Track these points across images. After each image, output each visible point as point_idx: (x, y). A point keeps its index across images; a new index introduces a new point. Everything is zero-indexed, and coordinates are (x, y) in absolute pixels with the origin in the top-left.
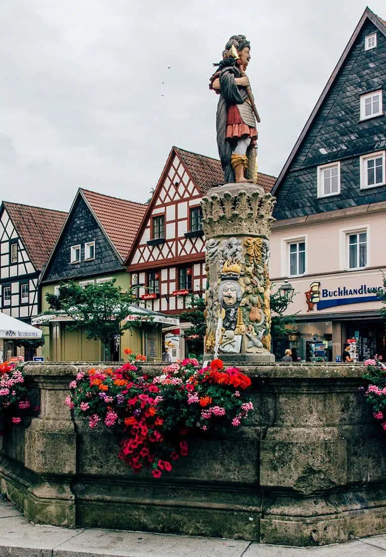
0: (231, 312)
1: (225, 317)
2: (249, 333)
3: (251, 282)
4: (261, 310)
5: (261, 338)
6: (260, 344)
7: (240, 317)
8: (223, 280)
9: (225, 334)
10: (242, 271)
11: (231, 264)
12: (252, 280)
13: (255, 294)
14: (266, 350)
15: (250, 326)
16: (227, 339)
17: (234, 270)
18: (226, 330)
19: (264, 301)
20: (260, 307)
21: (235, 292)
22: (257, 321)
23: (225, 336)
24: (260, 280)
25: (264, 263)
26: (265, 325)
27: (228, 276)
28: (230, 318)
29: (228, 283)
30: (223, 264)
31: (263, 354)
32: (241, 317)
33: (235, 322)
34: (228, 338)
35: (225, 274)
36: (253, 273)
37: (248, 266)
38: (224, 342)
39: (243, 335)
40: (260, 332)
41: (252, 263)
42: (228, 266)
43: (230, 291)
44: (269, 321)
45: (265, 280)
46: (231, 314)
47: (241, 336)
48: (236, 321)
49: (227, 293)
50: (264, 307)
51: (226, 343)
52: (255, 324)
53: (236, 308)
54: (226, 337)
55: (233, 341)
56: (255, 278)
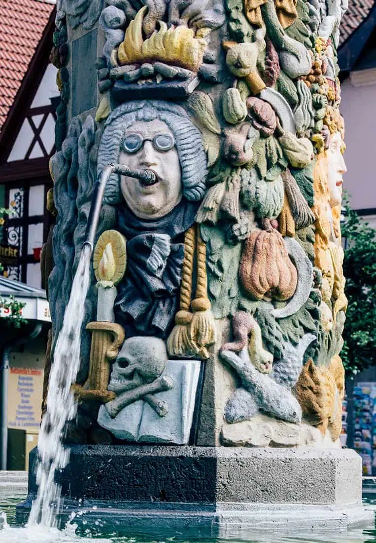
0: (155, 248)
1: (128, 273)
2: (238, 353)
3: (252, 110)
4: (295, 246)
5: (296, 377)
6: (290, 404)
7: (195, 275)
8: (119, 99)
9: (124, 354)
10: (207, 61)
11: (158, 27)
12: (254, 101)
13: (269, 166)
14: (316, 432)
15: (241, 316)
16: (130, 377)
17: (172, 56)
18: (127, 337)
19: (311, 205)
20: (292, 230)
21: (173, 155)
22: (275, 295)
23: (124, 363)
24: (293, 104)
25: (312, 26)
26: (315, 314)
27: (142, 84)
28: (149, 278)
29: (141, 114)
30: (124, 27)
31: (300, 454)
32: (202, 272)
33: (173, 298)
34: (135, 370)
35: (131, 71)
36: (262, 74)
37: (238, 37)
38: (118, 393)
39: (204, 362)
40: (288, 345)
41: (255, 26)
42: (145, 36)
43: (150, 154)
44: (334, 298)
45: (317, 106)
46: (156, 261)
47: (198, 364)
48: (178, 292)
49: (135, 160)
50: (309, 230)
51: (126, 397)
52: (266, 307)
53: (178, 231)
54: (128, 370)
55: (155, 385)
56: (270, 93)
